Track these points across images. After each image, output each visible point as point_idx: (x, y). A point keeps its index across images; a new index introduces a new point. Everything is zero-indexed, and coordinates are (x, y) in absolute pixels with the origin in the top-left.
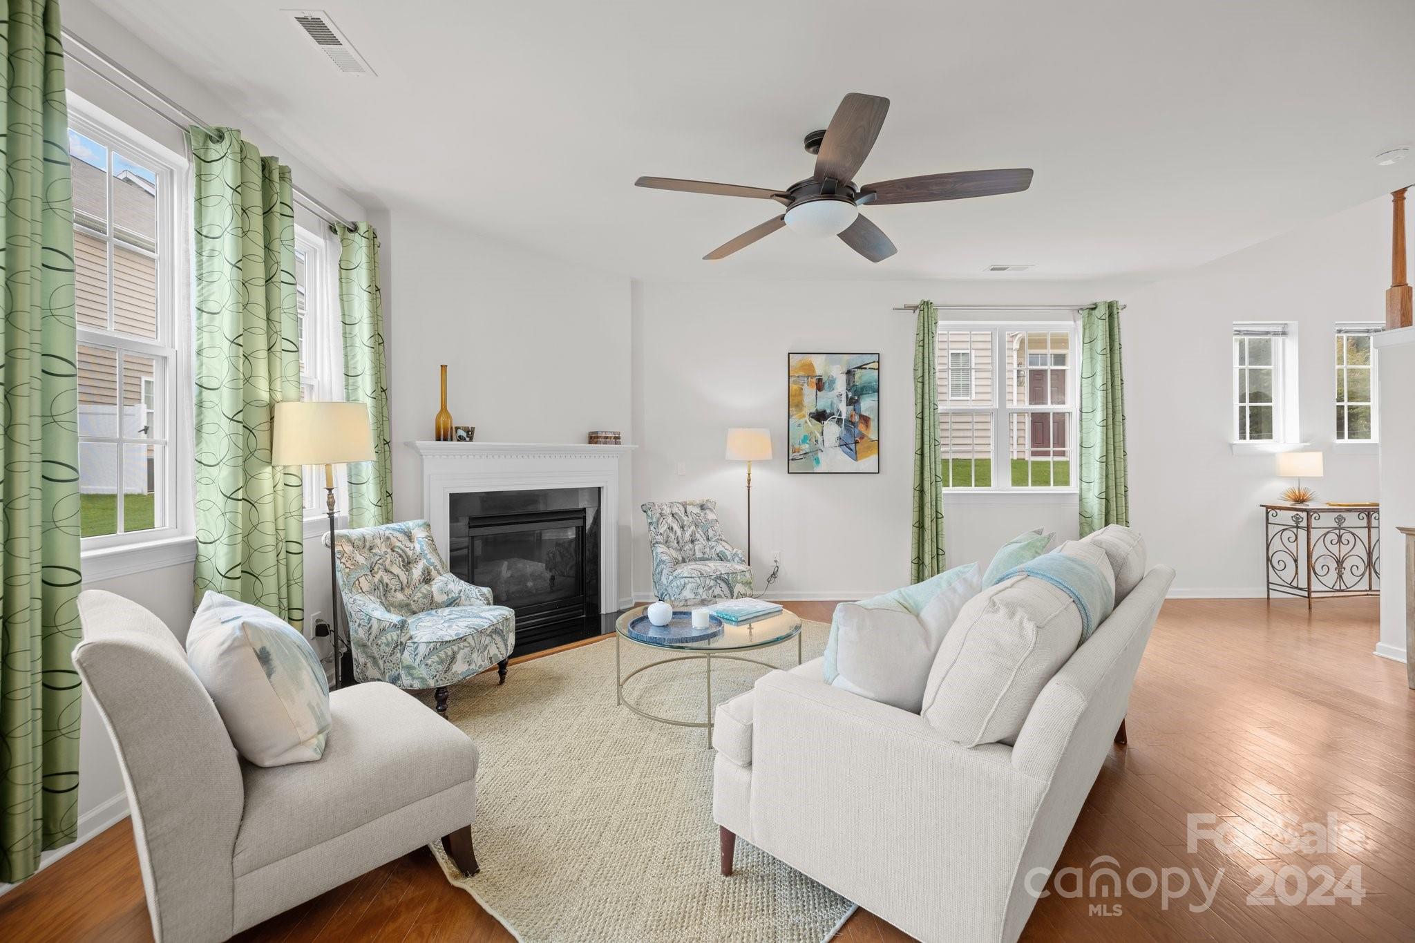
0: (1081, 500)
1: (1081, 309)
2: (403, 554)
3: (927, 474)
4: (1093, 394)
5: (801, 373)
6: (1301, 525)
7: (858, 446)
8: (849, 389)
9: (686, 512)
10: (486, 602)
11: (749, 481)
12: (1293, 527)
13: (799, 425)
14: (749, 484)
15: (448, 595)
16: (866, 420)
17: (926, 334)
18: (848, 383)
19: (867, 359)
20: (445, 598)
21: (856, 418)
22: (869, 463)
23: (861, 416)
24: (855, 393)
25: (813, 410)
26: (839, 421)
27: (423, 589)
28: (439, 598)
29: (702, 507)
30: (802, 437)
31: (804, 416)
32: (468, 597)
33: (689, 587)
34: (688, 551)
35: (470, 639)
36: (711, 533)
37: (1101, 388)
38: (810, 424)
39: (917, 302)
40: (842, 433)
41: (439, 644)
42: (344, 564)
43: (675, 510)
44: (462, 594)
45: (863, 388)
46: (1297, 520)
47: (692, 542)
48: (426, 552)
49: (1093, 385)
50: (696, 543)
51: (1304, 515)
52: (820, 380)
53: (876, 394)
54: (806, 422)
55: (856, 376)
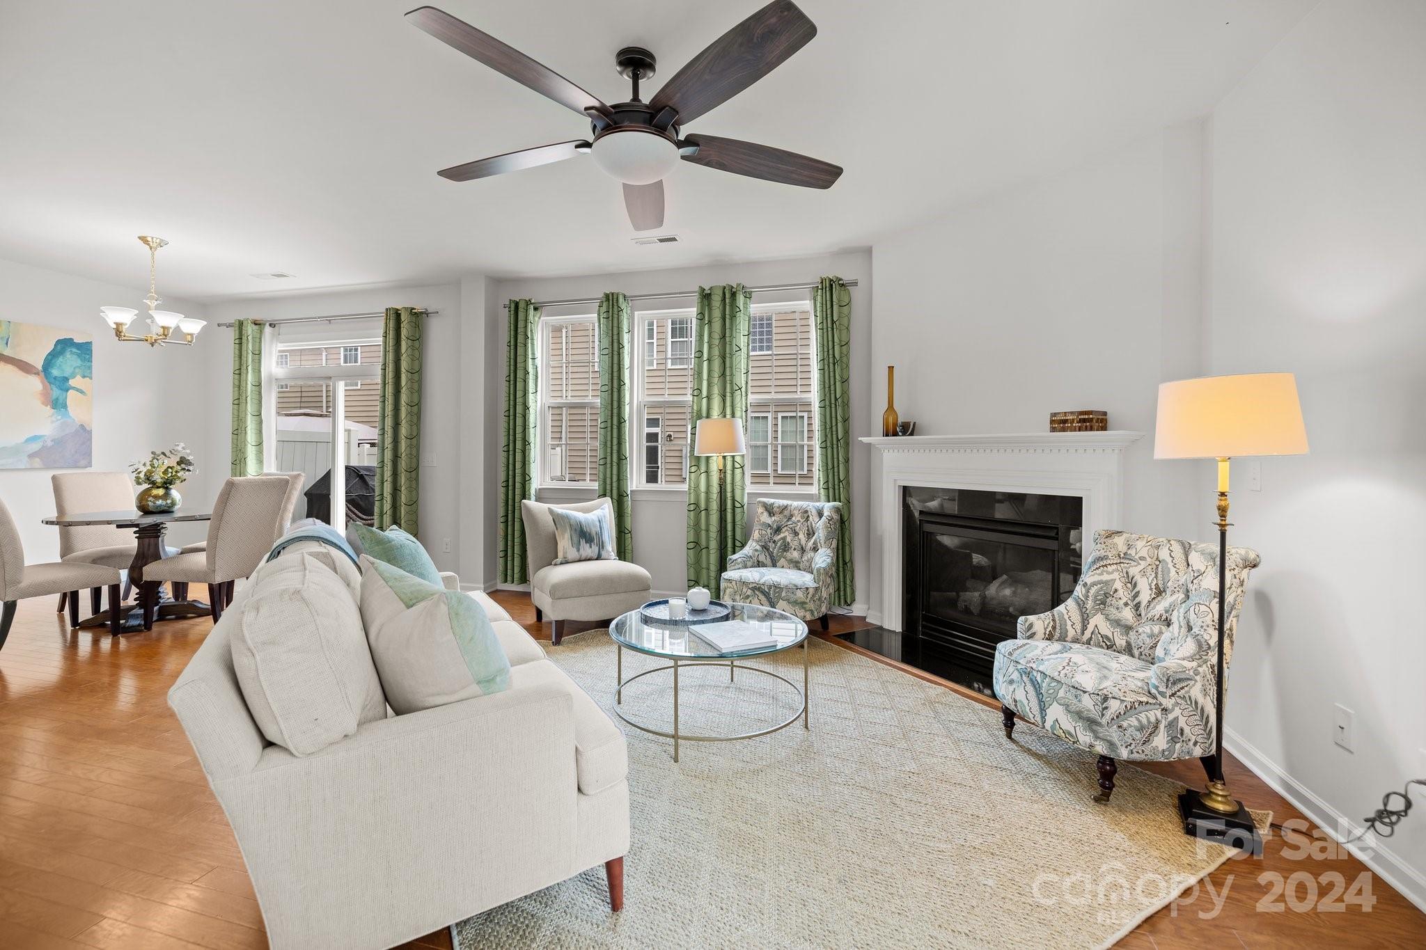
14: (1223, 516)
35: (734, 583)
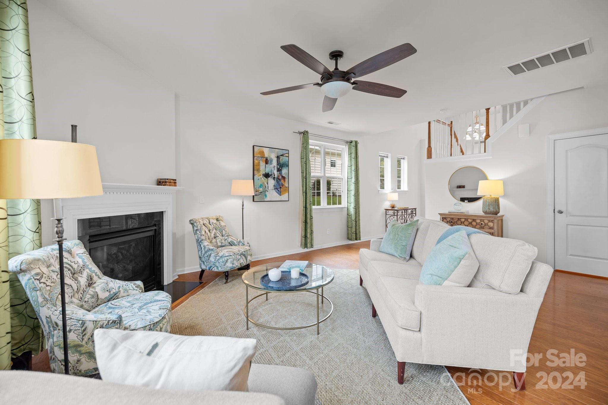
0: (348, 209)
1: (347, 142)
2: (70, 268)
3: (308, 201)
4: (351, 172)
5: (259, 156)
6: (395, 214)
7: (282, 189)
8: (278, 165)
9: (209, 223)
10: (141, 291)
11: (243, 206)
12: (393, 215)
13: (258, 179)
14: (243, 207)
15: (110, 292)
16: (284, 178)
17: (307, 144)
18: (278, 162)
19: (284, 152)
20: (107, 294)
21: (280, 177)
22: (285, 197)
23: (282, 176)
24: (281, 166)
25: (264, 173)
26: (274, 178)
27: (90, 291)
28: (103, 295)
29: (217, 220)
30: (259, 185)
31: (260, 175)
32: (126, 290)
33: (229, 261)
34: (214, 243)
36: (224, 232)
37: (354, 170)
38: (263, 179)
39: (303, 131)
40: (275, 184)
41: (152, 326)
42: (44, 283)
43: (205, 222)
44: (121, 289)
45: (283, 164)
46: (394, 213)
47: (215, 238)
48: (87, 264)
49: (351, 169)
50: (217, 238)
51: (396, 211)
52: (267, 159)
53: (288, 167)
54: (261, 178)
55: (281, 159)
